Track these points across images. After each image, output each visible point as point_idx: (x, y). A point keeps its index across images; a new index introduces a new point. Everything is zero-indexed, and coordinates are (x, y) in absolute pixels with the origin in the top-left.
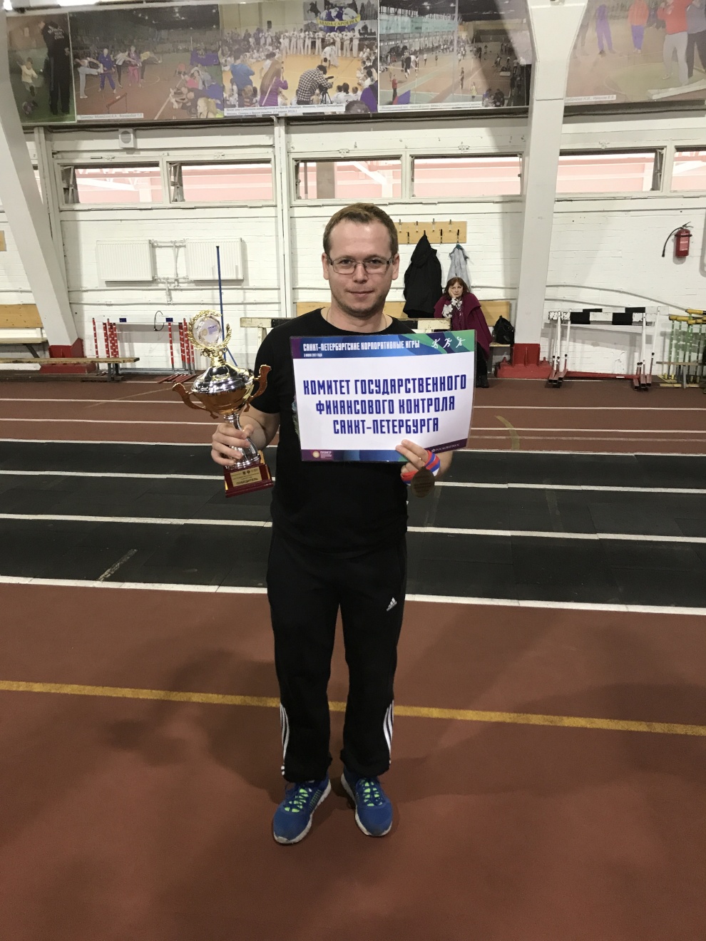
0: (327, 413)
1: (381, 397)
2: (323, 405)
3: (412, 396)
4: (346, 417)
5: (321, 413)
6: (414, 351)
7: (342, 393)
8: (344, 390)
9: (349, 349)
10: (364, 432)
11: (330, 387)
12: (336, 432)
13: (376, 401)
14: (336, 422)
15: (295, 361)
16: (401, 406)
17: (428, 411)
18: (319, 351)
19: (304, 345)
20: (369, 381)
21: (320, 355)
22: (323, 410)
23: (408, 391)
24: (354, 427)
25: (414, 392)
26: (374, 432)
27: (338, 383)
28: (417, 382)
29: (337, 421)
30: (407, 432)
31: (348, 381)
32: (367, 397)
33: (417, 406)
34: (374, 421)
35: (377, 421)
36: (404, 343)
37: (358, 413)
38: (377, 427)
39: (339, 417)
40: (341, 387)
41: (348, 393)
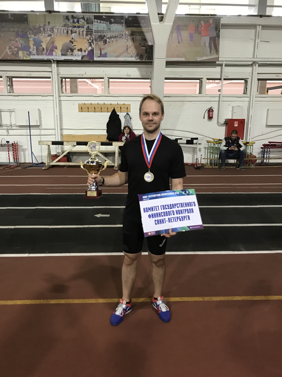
1: (170, 210)
2: (151, 215)
3: (180, 209)
4: (159, 218)
5: (150, 218)
6: (178, 195)
7: (157, 210)
8: (157, 209)
9: (157, 196)
10: (165, 223)
11: (152, 209)
12: (156, 224)
13: (168, 211)
14: (155, 221)
15: (140, 202)
16: (177, 212)
17: (185, 213)
18: (148, 198)
19: (143, 197)
20: (165, 205)
21: (148, 199)
22: (151, 217)
23: (178, 207)
24: (162, 222)
25: (180, 207)
26: (169, 222)
28: (180, 204)
29: (156, 220)
30: (180, 221)
31: (158, 206)
32: (165, 210)
33: (182, 212)
34: (168, 218)
36: (174, 193)
37: (163, 216)
38: (170, 220)
39: (157, 219)
40: (156, 208)
41: (159, 210)
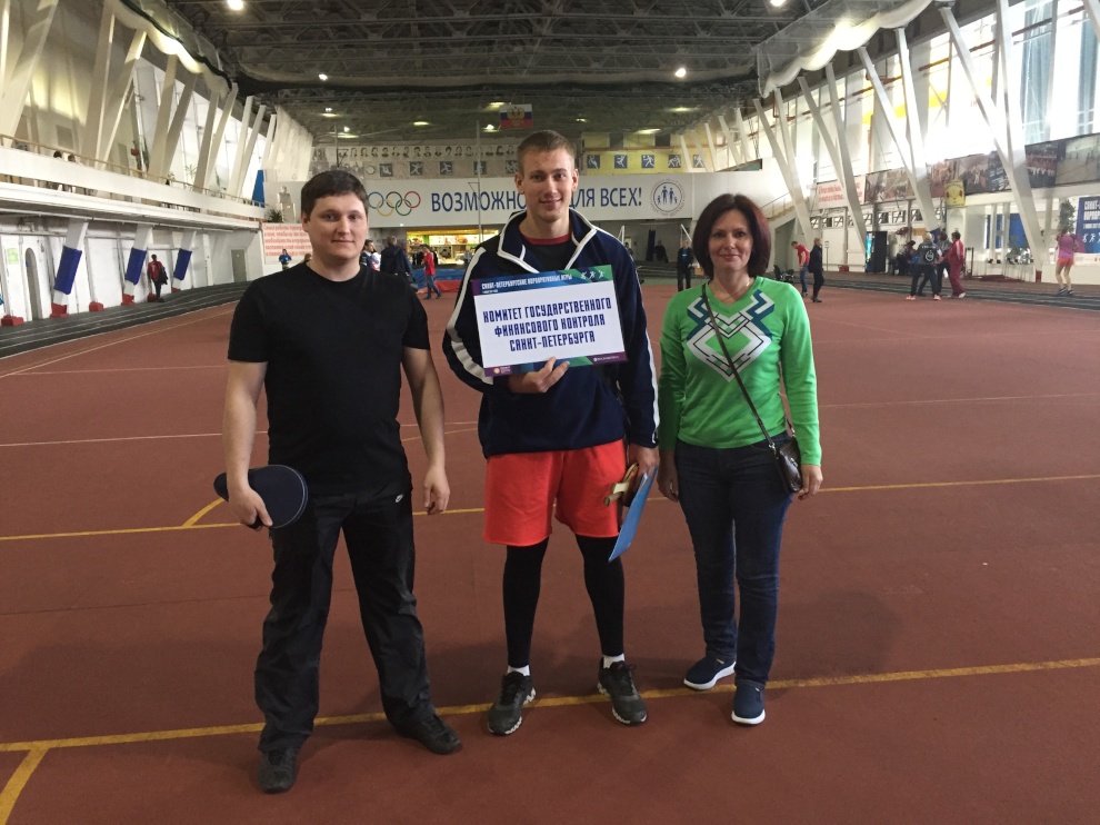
0: (504, 335)
1: (546, 318)
2: (500, 329)
3: (571, 315)
4: (521, 337)
5: (499, 336)
6: (568, 282)
7: (515, 318)
8: (517, 316)
10: (535, 347)
11: (505, 315)
12: (513, 350)
13: (543, 321)
16: (563, 324)
17: (585, 326)
18: (495, 288)
20: (536, 307)
21: (496, 291)
23: (567, 312)
24: (528, 344)
25: (572, 312)
26: (544, 347)
27: (512, 311)
29: (513, 341)
30: (570, 343)
31: (519, 309)
32: (536, 319)
33: (575, 322)
34: (543, 337)
36: (559, 277)
37: (530, 332)
38: (546, 342)
39: (515, 337)
41: (520, 317)
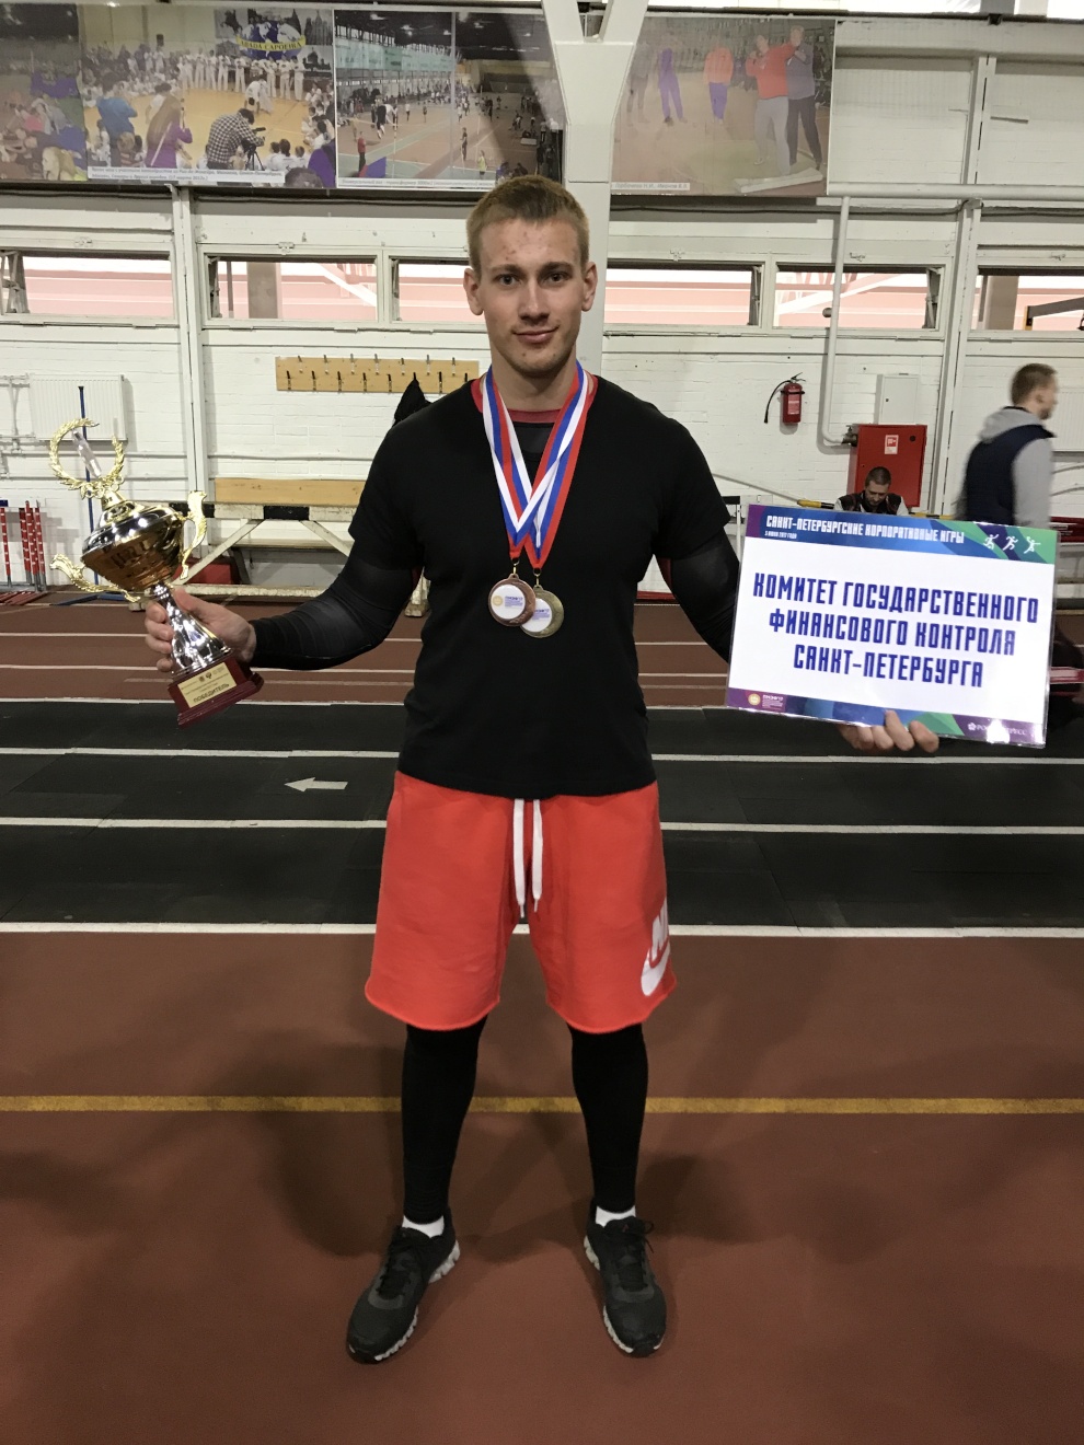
0: (788, 631)
1: (886, 615)
2: (782, 616)
3: (942, 619)
4: (820, 642)
5: (776, 630)
7: (819, 601)
8: (825, 597)
9: (844, 532)
10: (846, 672)
11: (800, 589)
12: (798, 665)
13: (877, 621)
14: (800, 648)
15: (748, 543)
16: (920, 633)
17: (967, 648)
18: (793, 530)
20: (870, 586)
21: (794, 536)
23: (935, 610)
24: (830, 661)
25: (946, 612)
26: (865, 675)
27: (816, 585)
29: (802, 647)
31: (833, 583)
32: (862, 612)
33: (947, 636)
34: (868, 654)
35: (872, 655)
36: (939, 534)
37: (842, 637)
38: (872, 666)
39: (808, 640)
41: (831, 602)
